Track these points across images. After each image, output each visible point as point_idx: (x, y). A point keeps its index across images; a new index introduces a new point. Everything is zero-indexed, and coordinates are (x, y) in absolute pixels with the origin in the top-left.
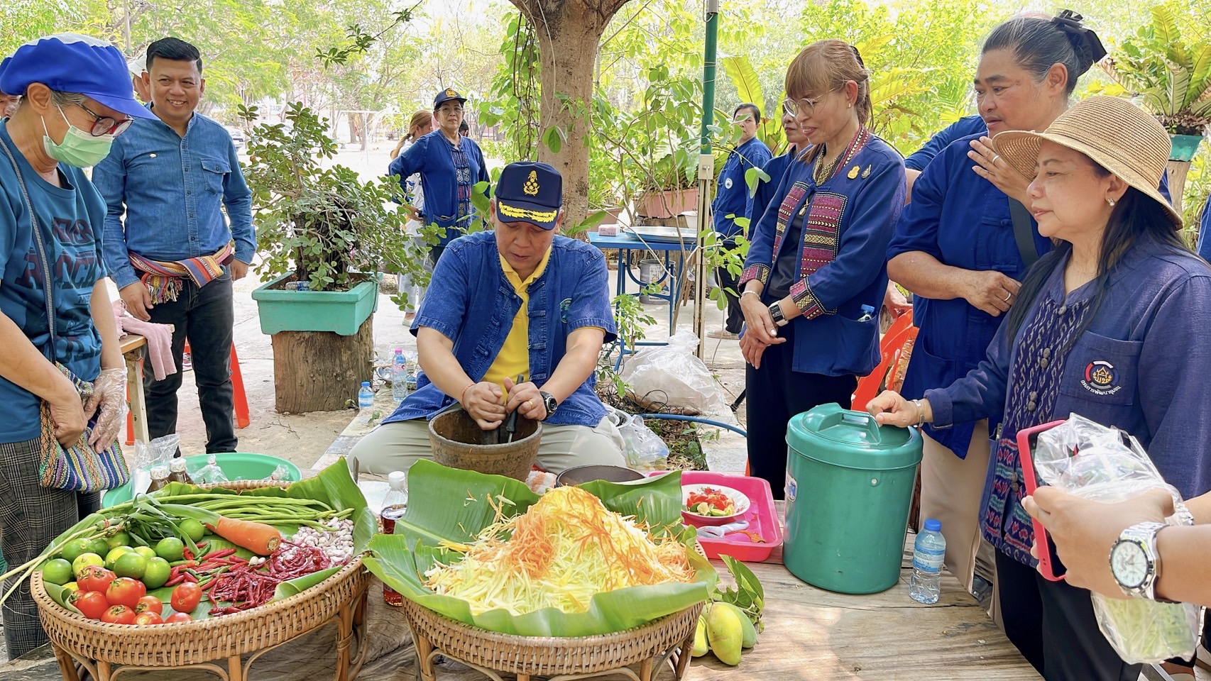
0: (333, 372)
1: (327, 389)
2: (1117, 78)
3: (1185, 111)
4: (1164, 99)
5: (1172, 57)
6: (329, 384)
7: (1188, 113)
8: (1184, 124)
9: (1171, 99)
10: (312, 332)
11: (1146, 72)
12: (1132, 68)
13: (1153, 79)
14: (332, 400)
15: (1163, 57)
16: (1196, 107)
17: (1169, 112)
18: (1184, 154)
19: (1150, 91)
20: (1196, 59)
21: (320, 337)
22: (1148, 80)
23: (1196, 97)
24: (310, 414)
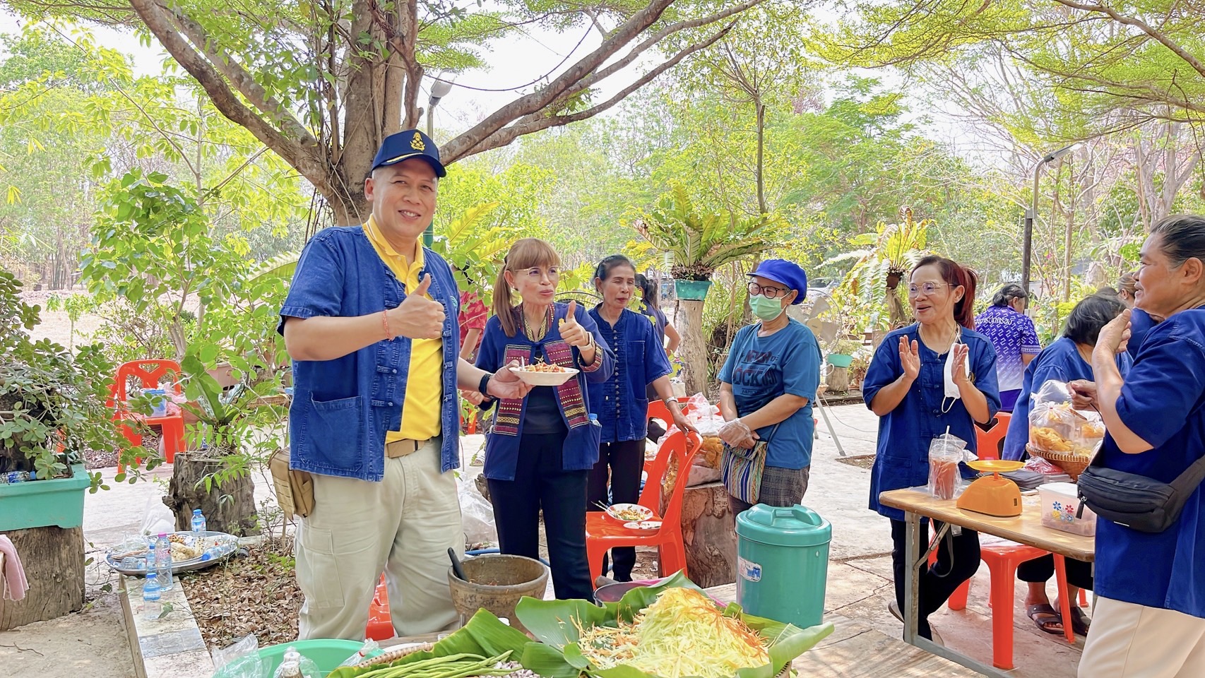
0: (52, 572)
1: (46, 595)
2: (649, 239)
3: (698, 263)
4: (683, 254)
5: (689, 224)
6: (48, 587)
7: (700, 265)
8: (698, 273)
9: (688, 254)
10: (28, 529)
11: (670, 235)
12: (660, 231)
13: (675, 240)
14: (53, 606)
15: (682, 223)
16: (705, 261)
17: (687, 265)
18: (700, 295)
19: (674, 248)
20: (704, 226)
21: (37, 535)
22: (670, 240)
23: (705, 253)
24: (25, 628)
